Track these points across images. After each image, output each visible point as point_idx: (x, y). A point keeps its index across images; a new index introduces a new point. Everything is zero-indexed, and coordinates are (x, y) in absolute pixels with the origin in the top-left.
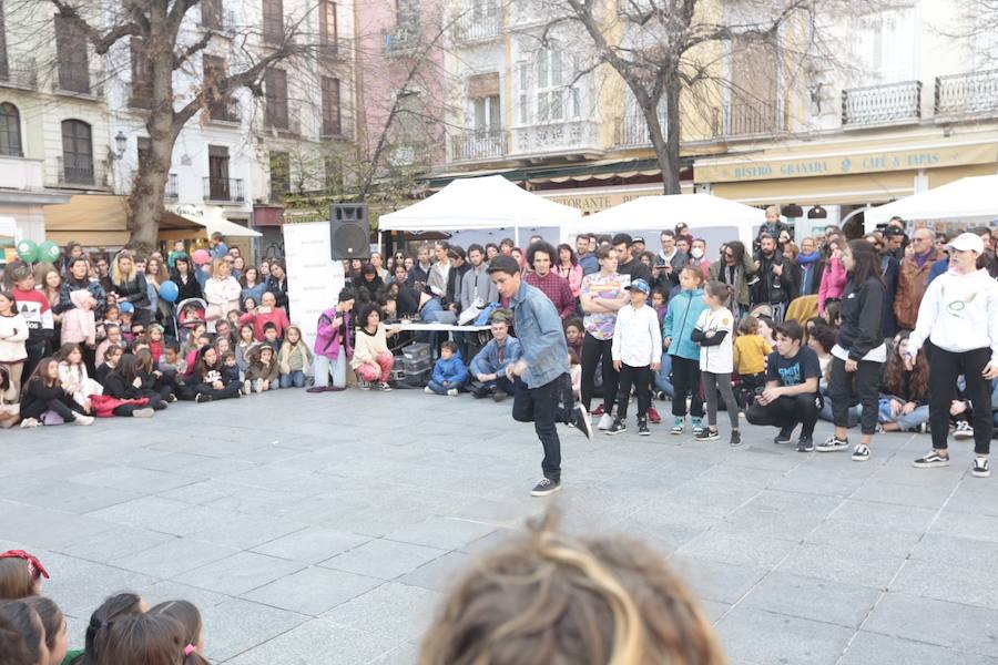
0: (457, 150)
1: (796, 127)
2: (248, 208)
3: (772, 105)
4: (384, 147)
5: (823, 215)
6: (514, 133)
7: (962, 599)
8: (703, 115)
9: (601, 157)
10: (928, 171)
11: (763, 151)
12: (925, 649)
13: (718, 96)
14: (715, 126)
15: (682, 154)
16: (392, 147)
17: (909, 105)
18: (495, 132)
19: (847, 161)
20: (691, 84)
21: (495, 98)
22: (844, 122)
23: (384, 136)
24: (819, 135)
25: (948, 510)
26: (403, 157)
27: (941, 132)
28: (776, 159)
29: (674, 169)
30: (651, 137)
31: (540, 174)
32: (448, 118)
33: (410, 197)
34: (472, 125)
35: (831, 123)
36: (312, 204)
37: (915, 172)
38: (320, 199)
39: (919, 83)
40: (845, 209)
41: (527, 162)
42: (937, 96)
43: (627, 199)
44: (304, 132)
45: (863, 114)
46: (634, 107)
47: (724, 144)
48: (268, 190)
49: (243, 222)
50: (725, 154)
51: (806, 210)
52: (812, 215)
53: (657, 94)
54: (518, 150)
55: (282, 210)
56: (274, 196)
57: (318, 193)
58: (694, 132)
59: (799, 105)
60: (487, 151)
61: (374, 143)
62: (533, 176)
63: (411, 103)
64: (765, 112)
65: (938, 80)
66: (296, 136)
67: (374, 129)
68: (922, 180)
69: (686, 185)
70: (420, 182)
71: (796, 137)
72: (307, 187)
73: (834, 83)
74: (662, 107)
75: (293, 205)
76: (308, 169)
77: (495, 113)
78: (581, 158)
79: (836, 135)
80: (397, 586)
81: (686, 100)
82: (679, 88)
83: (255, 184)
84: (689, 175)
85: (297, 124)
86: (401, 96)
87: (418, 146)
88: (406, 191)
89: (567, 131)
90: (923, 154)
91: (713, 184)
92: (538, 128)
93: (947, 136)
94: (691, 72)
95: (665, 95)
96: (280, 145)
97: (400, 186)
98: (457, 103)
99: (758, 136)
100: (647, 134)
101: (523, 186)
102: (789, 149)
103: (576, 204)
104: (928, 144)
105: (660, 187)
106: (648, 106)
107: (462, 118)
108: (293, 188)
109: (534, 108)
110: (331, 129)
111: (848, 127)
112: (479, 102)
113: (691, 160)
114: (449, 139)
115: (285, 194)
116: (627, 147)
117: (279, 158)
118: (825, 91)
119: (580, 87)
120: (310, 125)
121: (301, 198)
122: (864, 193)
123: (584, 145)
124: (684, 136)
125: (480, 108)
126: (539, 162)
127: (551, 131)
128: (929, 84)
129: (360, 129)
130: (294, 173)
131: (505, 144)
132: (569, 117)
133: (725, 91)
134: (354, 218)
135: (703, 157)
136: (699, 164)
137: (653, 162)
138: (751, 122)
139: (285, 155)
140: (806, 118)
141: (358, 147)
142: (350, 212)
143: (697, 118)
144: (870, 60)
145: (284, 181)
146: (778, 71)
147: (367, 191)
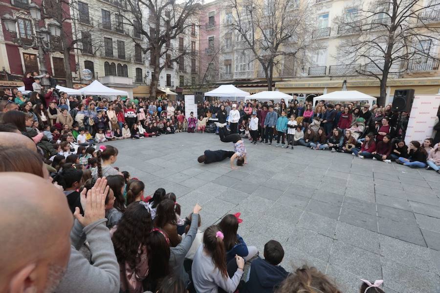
0: (221, 77)
1: (298, 75)
2: (175, 88)
3: (293, 70)
4: (206, 76)
5: (303, 96)
6: (234, 74)
8: (278, 71)
9: (254, 80)
10: (327, 88)
11: (290, 81)
12: (325, 204)
13: (281, 67)
14: (280, 74)
15: (273, 80)
16: (208, 76)
17: (323, 72)
18: (230, 73)
19: (310, 84)
20: (276, 65)
21: (230, 65)
22: (309, 74)
23: (206, 74)
24: (303, 77)
25: (329, 170)
26: (209, 78)
27: (330, 78)
28: (293, 83)
29: (271, 84)
30: (266, 77)
31: (239, 84)
32: (220, 69)
34: (225, 72)
35: (305, 75)
36: (189, 89)
37: (324, 88)
39: (326, 67)
40: (307, 95)
41: (237, 80)
42: (330, 70)
43: (261, 91)
44: (187, 71)
45: (314, 72)
46: (262, 69)
47: (282, 78)
48: (179, 84)
49: (173, 91)
50: (282, 81)
51: (299, 95)
52: (300, 96)
53: (268, 67)
54: (235, 77)
55: (182, 89)
56: (180, 86)
57: (190, 86)
58: (275, 75)
59: (299, 71)
60: (228, 77)
61: (203, 75)
63: (212, 66)
64: (291, 71)
65: (330, 66)
66: (185, 72)
67: (203, 72)
68: (326, 90)
69: (273, 88)
70: (213, 84)
71: (298, 77)
72: (188, 85)
73: (307, 65)
74: (269, 69)
75: (185, 89)
76: (189, 81)
77: (230, 68)
78: (249, 80)
79: (307, 77)
80: (212, 184)
81: (274, 68)
82: (273, 65)
83: (176, 83)
84: (274, 86)
85: (186, 69)
86: (209, 64)
87: (213, 77)
88: (210, 87)
89: (246, 74)
90: (326, 84)
91: (279, 88)
92: (240, 73)
93: (331, 80)
94: (276, 62)
95: (270, 67)
96: (182, 74)
98: (223, 67)
99: (289, 77)
101: (236, 86)
102: (296, 81)
103: (248, 91)
104: (326, 81)
105: (267, 88)
106: (266, 69)
107: (223, 70)
108: (185, 85)
109: (239, 69)
110: (193, 70)
111: (310, 76)
112: (226, 65)
114: (219, 74)
115: (183, 86)
116: (259, 77)
117: (182, 78)
118: (305, 67)
119: (251, 64)
120: (189, 70)
121: (187, 87)
122: (312, 92)
123: (250, 77)
124: (273, 76)
125: (227, 67)
126: (239, 80)
127: (243, 73)
128: (328, 67)
129: (200, 72)
130: (185, 81)
131: (232, 76)
132: (247, 70)
133: (283, 66)
134: (200, 95)
135: (277, 81)
136: (276, 83)
137: (266, 82)
138: (288, 74)
139: (183, 76)
140: (300, 73)
141: (199, 76)
142: (199, 93)
143: (276, 72)
144: (316, 61)
145: (183, 83)
146: (295, 62)
147: (201, 86)
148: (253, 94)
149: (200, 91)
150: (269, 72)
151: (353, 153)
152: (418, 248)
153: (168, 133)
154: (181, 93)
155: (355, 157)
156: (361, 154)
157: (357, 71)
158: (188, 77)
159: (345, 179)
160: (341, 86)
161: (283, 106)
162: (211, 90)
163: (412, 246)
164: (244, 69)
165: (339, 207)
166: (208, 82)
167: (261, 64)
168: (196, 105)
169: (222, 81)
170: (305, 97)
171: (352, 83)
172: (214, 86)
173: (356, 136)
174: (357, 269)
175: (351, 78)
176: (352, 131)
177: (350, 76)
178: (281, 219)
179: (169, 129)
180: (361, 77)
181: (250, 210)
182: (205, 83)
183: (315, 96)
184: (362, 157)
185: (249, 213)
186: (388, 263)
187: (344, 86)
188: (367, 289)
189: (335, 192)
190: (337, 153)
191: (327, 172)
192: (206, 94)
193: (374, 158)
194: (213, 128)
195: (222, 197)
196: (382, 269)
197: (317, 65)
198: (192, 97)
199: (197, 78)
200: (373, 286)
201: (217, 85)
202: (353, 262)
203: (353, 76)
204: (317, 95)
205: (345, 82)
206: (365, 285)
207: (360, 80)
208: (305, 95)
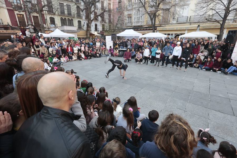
0: (126, 24)
1: (171, 23)
2: (100, 32)
3: (168, 19)
4: (117, 24)
5: (173, 35)
6: (133, 23)
7: (186, 88)
8: (159, 21)
9: (144, 26)
11: (166, 26)
12: (182, 94)
13: (161, 18)
14: (160, 22)
16: (118, 24)
17: (186, 20)
18: (131, 22)
19: (177, 28)
20: (157, 16)
21: (131, 17)
22: (177, 22)
23: (117, 23)
24: (174, 24)
26: (119, 26)
27: (190, 24)
28: (168, 27)
29: (154, 28)
30: (152, 24)
31: (136, 28)
32: (125, 20)
33: (120, 31)
34: (128, 22)
35: (175, 22)
36: (108, 32)
37: (186, 30)
38: (109, 31)
39: (188, 17)
40: (175, 34)
41: (135, 26)
42: (190, 19)
43: (148, 33)
44: (106, 22)
45: (180, 20)
46: (149, 19)
47: (161, 25)
49: (99, 34)
50: (160, 26)
51: (171, 34)
52: (171, 35)
53: (153, 18)
54: (133, 25)
55: (104, 32)
56: (103, 31)
57: (108, 30)
58: (157, 23)
59: (171, 20)
60: (129, 25)
62: (136, 29)
63: (120, 18)
64: (167, 20)
65: (190, 16)
66: (105, 22)
67: (116, 21)
68: (186, 31)
69: (155, 31)
70: (121, 29)
71: (170, 24)
72: (107, 30)
73: (176, 16)
74: (154, 19)
75: (105, 32)
76: (107, 27)
77: (131, 19)
78: (142, 26)
79: (176, 24)
80: (122, 83)
81: (157, 19)
82: (156, 17)
83: (100, 28)
84: (156, 29)
85: (106, 21)
86: (119, 17)
87: (121, 25)
88: (120, 30)
89: (140, 22)
90: (187, 28)
91: (159, 31)
92: (136, 22)
93: (190, 25)
94: (158, 15)
95: (154, 18)
96: (104, 23)
97: (119, 30)
98: (126, 19)
99: (165, 24)
100: (151, 23)
101: (134, 30)
102: (169, 26)
103: (141, 33)
104: (187, 26)
105: (152, 31)
106: (152, 20)
108: (105, 30)
109: (136, 19)
110: (110, 21)
113: (157, 27)
114: (125, 23)
115: (104, 31)
116: (148, 24)
117: (103, 25)
118: (175, 17)
119: (143, 17)
120: (107, 21)
121: (106, 31)
122: (178, 33)
123: (142, 24)
124: (156, 23)
125: (129, 19)
126: (136, 26)
127: (138, 22)
128: (189, 17)
129: (113, 21)
130: (105, 28)
131: (132, 24)
132: (141, 20)
133: (162, 17)
134: (114, 35)
135: (158, 27)
136: (158, 28)
137: (152, 27)
138: (165, 22)
139: (104, 25)
140: (172, 21)
141: (113, 24)
142: (114, 34)
143: (158, 21)
144: (182, 13)
145: (104, 29)
146: (169, 15)
147: (114, 30)
148: (144, 34)
149: (114, 33)
150: (153, 21)
151: (200, 68)
152: (229, 116)
153: (98, 57)
154: (103, 34)
155: (201, 70)
156: (204, 68)
157: (206, 19)
158: (107, 25)
159: (194, 81)
160: (196, 29)
161: (162, 41)
162: (120, 33)
163: (226, 115)
164: (139, 20)
165: (189, 96)
166: (118, 28)
167: (149, 16)
168: (112, 42)
169: (126, 27)
170: (174, 36)
171: (203, 27)
172: (122, 30)
173: (202, 58)
174: (196, 125)
175: (202, 23)
176: (200, 55)
177: (202, 22)
178: (158, 101)
179: (98, 55)
180: (209, 23)
181: (142, 96)
182: (116, 29)
183: (180, 35)
184: (205, 70)
185: (142, 98)
186: (212, 122)
187: (198, 28)
188: (202, 132)
189: (187, 88)
190: (191, 68)
191: (184, 78)
192: (118, 35)
193: (211, 70)
194: (122, 54)
195: (128, 90)
196: (208, 125)
197: (183, 16)
198: (110, 37)
199: (112, 26)
200: (205, 131)
201: (124, 30)
202: (194, 121)
203: (204, 22)
204: (181, 34)
205: (199, 26)
206: (201, 131)
207: (208, 25)
208: (174, 35)
